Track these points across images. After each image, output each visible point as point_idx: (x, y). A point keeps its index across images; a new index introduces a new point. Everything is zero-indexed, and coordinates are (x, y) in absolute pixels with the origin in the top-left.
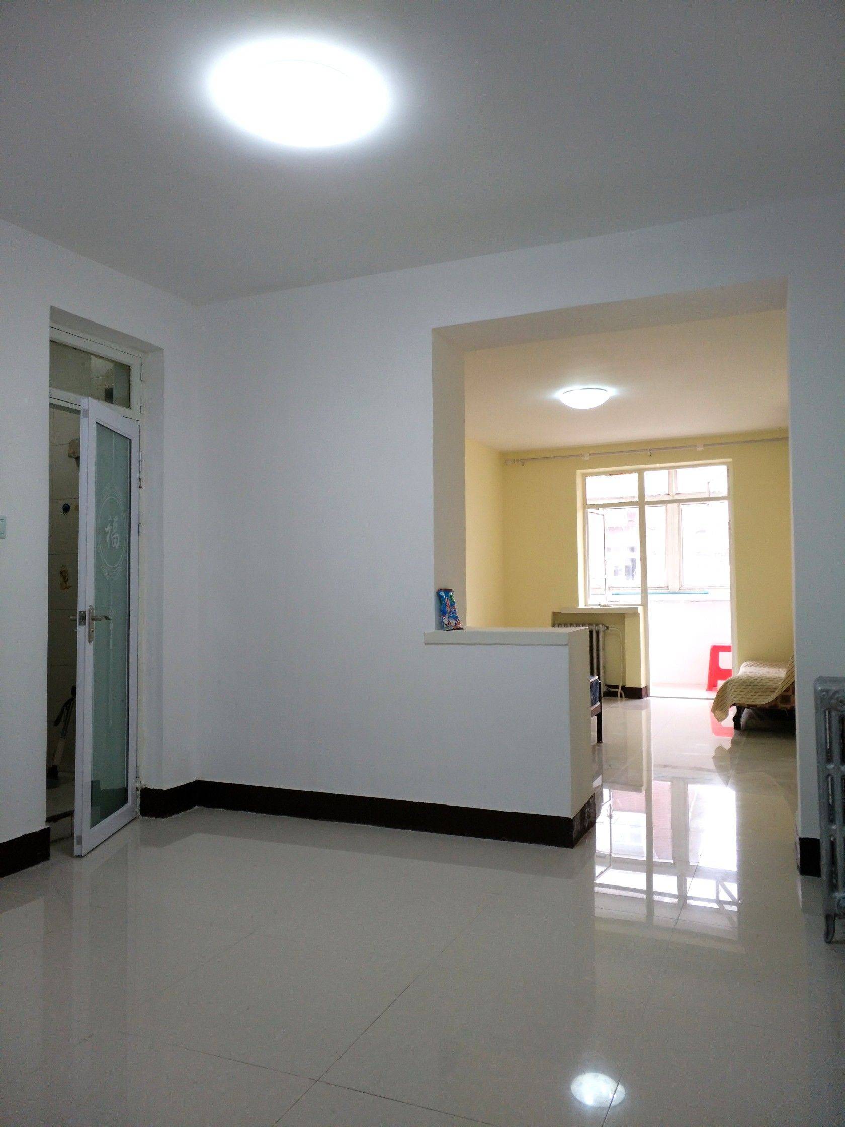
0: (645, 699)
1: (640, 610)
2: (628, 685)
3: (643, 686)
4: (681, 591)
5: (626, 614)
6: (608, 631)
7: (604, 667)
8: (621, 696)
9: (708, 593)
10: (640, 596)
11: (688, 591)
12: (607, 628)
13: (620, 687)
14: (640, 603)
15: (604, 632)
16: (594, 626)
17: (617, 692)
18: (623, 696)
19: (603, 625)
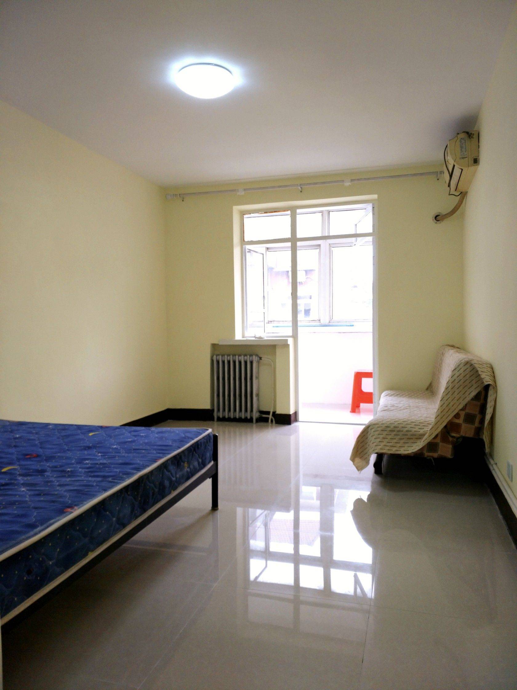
0: (294, 425)
1: (290, 341)
2: (279, 412)
3: (292, 412)
4: (331, 324)
5: (278, 345)
6: (261, 361)
7: (258, 395)
8: (272, 421)
9: (353, 326)
10: (291, 328)
11: (336, 324)
12: (261, 358)
13: (271, 413)
14: (291, 334)
15: (258, 362)
16: (248, 356)
17: (268, 418)
18: (274, 422)
19: (257, 355)
